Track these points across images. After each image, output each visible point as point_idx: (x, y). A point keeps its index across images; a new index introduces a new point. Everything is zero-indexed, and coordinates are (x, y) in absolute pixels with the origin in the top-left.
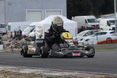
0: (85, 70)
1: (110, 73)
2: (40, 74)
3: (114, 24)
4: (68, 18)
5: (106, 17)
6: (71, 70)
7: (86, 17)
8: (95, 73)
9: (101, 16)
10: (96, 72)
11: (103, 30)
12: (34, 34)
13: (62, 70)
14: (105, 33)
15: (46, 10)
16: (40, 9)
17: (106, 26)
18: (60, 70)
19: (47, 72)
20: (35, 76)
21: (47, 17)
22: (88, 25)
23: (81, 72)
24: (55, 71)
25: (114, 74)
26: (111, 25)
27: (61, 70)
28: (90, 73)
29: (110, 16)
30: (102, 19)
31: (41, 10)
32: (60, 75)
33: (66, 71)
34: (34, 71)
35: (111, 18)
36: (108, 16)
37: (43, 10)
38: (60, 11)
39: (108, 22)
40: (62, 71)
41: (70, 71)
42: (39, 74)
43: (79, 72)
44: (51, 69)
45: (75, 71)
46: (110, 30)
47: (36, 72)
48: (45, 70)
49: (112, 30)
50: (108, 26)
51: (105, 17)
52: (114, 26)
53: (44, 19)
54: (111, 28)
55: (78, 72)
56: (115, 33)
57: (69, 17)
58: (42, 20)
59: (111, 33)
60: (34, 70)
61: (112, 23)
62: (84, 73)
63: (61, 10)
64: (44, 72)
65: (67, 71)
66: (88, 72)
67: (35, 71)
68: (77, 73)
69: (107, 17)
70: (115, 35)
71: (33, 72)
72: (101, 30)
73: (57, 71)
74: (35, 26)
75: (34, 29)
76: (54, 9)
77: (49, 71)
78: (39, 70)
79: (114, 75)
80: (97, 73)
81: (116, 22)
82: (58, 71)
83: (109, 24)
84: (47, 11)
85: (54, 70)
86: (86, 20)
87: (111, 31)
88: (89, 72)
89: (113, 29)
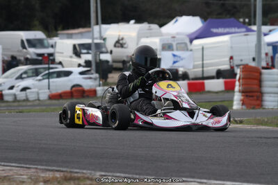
3: (90, 52)
5: (70, 36)
7: (24, 35)
9: (59, 32)
11: (63, 67)
14: (68, 74)
17: (71, 57)
22: (28, 53)
26: (82, 55)
29: (81, 33)
30: (61, 39)
35: (82, 38)
36: (75, 34)
39: (74, 46)
46: (80, 65)
49: (84, 67)
50: (74, 56)
51: (68, 34)
52: (89, 57)
54: (82, 61)
56: (92, 74)
59: (81, 73)
61: (84, 51)
69: (74, 36)
70: (90, 78)
72: (59, 66)
81: (93, 47)
83: (77, 52)
86: (22, 41)
87: (82, 69)
89: (88, 63)
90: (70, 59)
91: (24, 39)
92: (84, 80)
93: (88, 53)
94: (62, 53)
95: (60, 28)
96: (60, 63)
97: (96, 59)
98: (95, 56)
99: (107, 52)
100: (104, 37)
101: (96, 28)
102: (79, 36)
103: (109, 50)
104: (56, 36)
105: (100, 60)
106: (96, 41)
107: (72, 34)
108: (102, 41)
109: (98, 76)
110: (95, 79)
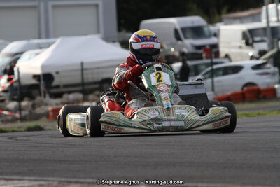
3: (266, 39)
7: (178, 23)
9: (223, 16)
11: (230, 61)
15: (51, 4)
17: (240, 47)
22: (184, 46)
26: (255, 45)
29: (253, 16)
30: (226, 24)
36: (245, 17)
37: (42, 5)
38: (97, 6)
39: (244, 34)
44: (63, 179)
46: (252, 58)
48: (45, 181)
49: (257, 59)
50: (244, 45)
54: (255, 52)
56: (269, 68)
57: (123, 21)
59: (256, 67)
61: (258, 39)
63: (100, 3)
70: (267, 74)
72: (226, 60)
81: (268, 32)
83: (249, 38)
84: (54, 7)
85: (72, 180)
86: (176, 31)
87: (255, 62)
90: (239, 51)
91: (178, 27)
92: (258, 77)
93: (262, 41)
95: (224, 11)
96: (227, 56)
98: (272, 44)
102: (250, 19)
104: (220, 21)
106: (272, 25)
107: (241, 18)
109: (276, 69)
110: (273, 74)
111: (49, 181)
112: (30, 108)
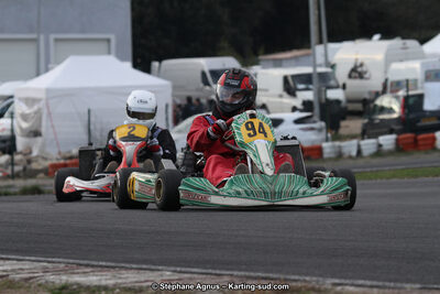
0: (197, 264)
1: (294, 274)
2: (31, 278)
3: (311, 87)
4: (136, 66)
5: (278, 64)
6: (145, 262)
7: (206, 63)
8: (235, 273)
9: (260, 57)
10: (240, 270)
11: (268, 112)
12: (9, 127)
13: (113, 264)
14: (277, 123)
15: (52, 37)
16: (31, 32)
17: (281, 96)
18: (104, 264)
19: (57, 272)
20: (9, 287)
21: (58, 63)
22: (212, 92)
23: (183, 269)
24: (87, 266)
25: (307, 278)
26: (298, 93)
27: (109, 264)
28: (218, 272)
29: (296, 58)
30: (263, 68)
31: (34, 36)
32: (104, 283)
33: (126, 269)
34: (5, 268)
35: (297, 65)
36: (287, 59)
37: (42, 37)
38: (108, 41)
39: (286, 79)
40: (113, 267)
41: (144, 266)
42: (27, 280)
43: (178, 269)
44: (71, 261)
45: (160, 268)
46: (294, 109)
47: (13, 270)
48: (49, 262)
49: (301, 111)
50: (285, 94)
51: (275, 60)
52: (309, 95)
53: (47, 70)
54: (298, 103)
55: (173, 269)
56: (315, 122)
57: (139, 61)
58: (38, 74)
59: (298, 122)
60: (7, 262)
61: (301, 86)
62: (196, 276)
63: (112, 37)
64: (46, 271)
65: (132, 269)
66: (210, 271)
67: (9, 268)
68: (168, 274)
69: (284, 63)
70: (312, 129)
71: (4, 271)
72: (263, 112)
73: (93, 266)
74: (12, 97)
75: (10, 109)
76: (83, 31)
77: (63, 265)
78: (27, 265)
79: (305, 281)
80: (243, 273)
81: (315, 80)
82: (97, 266)
83: (289, 87)
84: (57, 40)
85: (82, 262)
86: (204, 74)
87: (298, 115)
88: (214, 272)
89: (308, 106)
90: (279, 100)
91: (207, 70)
92: (302, 132)
93: (307, 89)
94: (266, 90)
95: (261, 51)
96: (264, 107)
97: (320, 99)
98: (319, 93)
99: (337, 87)
100: (333, 63)
101: (319, 49)
102: (293, 62)
103: (341, 84)
104: (257, 63)
105: (327, 100)
106: (320, 70)
107: (281, 60)
108: (329, 70)
109: (323, 124)
110: (320, 130)
111: (53, 262)
112: (25, 162)
